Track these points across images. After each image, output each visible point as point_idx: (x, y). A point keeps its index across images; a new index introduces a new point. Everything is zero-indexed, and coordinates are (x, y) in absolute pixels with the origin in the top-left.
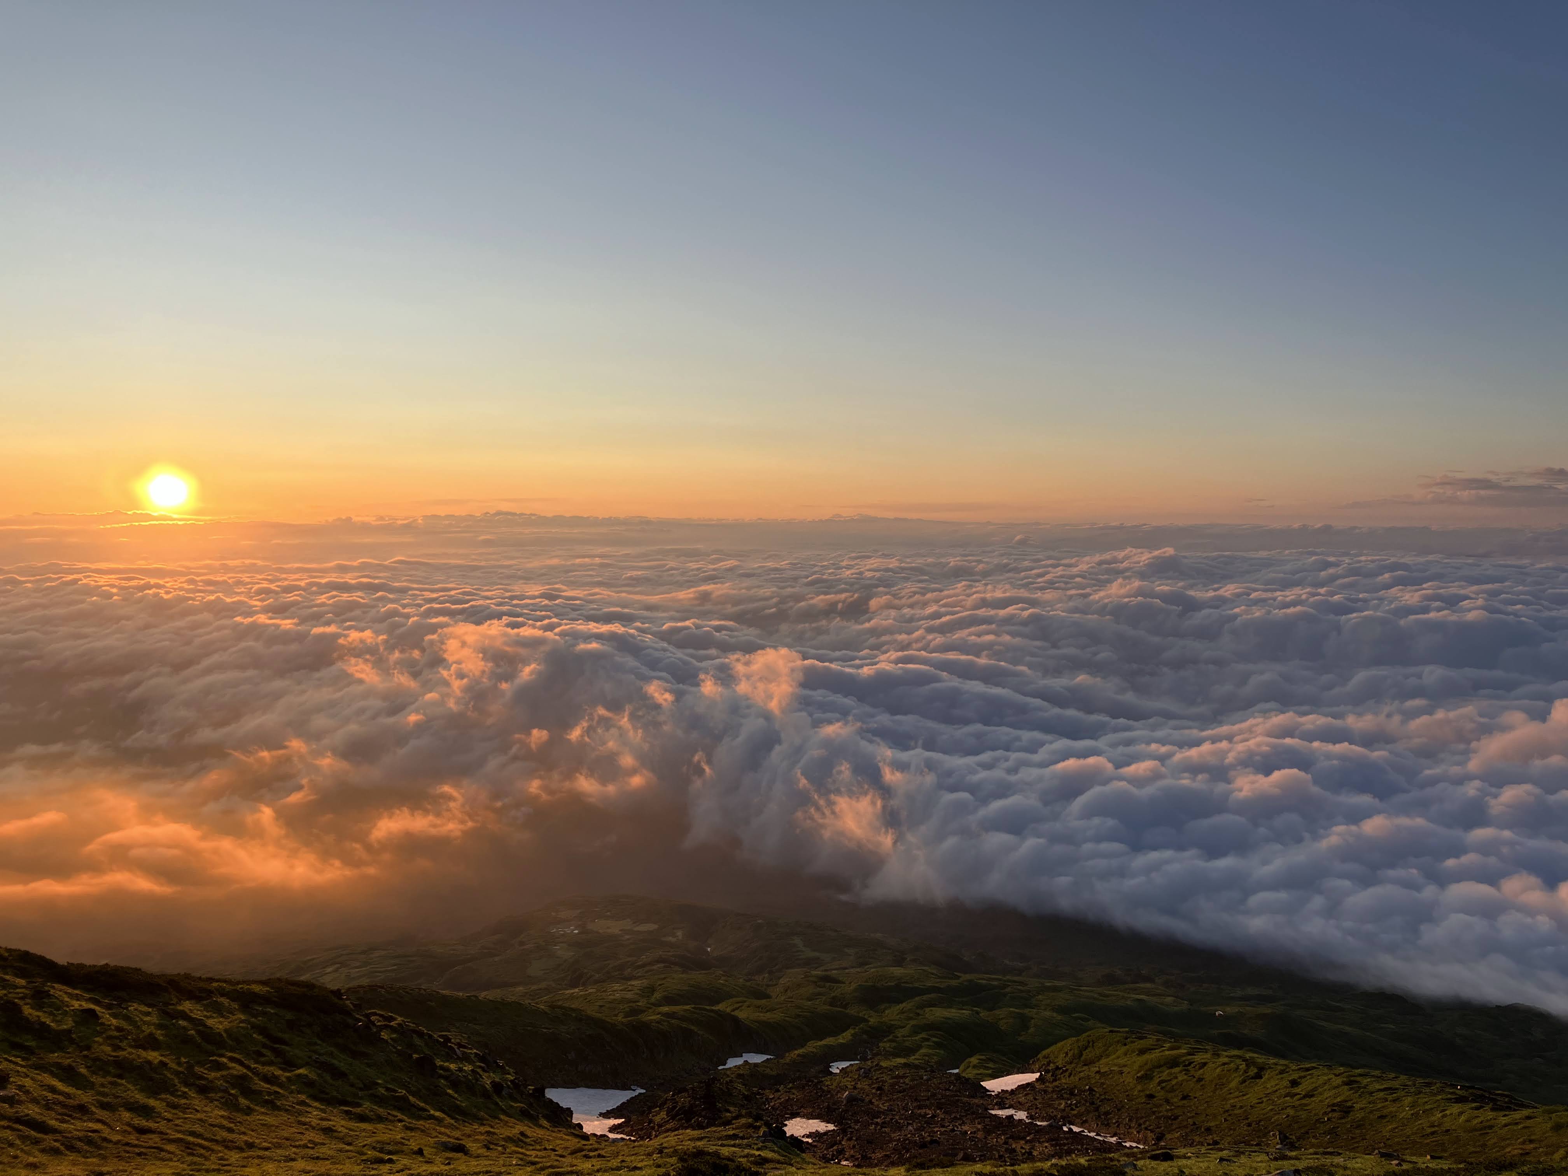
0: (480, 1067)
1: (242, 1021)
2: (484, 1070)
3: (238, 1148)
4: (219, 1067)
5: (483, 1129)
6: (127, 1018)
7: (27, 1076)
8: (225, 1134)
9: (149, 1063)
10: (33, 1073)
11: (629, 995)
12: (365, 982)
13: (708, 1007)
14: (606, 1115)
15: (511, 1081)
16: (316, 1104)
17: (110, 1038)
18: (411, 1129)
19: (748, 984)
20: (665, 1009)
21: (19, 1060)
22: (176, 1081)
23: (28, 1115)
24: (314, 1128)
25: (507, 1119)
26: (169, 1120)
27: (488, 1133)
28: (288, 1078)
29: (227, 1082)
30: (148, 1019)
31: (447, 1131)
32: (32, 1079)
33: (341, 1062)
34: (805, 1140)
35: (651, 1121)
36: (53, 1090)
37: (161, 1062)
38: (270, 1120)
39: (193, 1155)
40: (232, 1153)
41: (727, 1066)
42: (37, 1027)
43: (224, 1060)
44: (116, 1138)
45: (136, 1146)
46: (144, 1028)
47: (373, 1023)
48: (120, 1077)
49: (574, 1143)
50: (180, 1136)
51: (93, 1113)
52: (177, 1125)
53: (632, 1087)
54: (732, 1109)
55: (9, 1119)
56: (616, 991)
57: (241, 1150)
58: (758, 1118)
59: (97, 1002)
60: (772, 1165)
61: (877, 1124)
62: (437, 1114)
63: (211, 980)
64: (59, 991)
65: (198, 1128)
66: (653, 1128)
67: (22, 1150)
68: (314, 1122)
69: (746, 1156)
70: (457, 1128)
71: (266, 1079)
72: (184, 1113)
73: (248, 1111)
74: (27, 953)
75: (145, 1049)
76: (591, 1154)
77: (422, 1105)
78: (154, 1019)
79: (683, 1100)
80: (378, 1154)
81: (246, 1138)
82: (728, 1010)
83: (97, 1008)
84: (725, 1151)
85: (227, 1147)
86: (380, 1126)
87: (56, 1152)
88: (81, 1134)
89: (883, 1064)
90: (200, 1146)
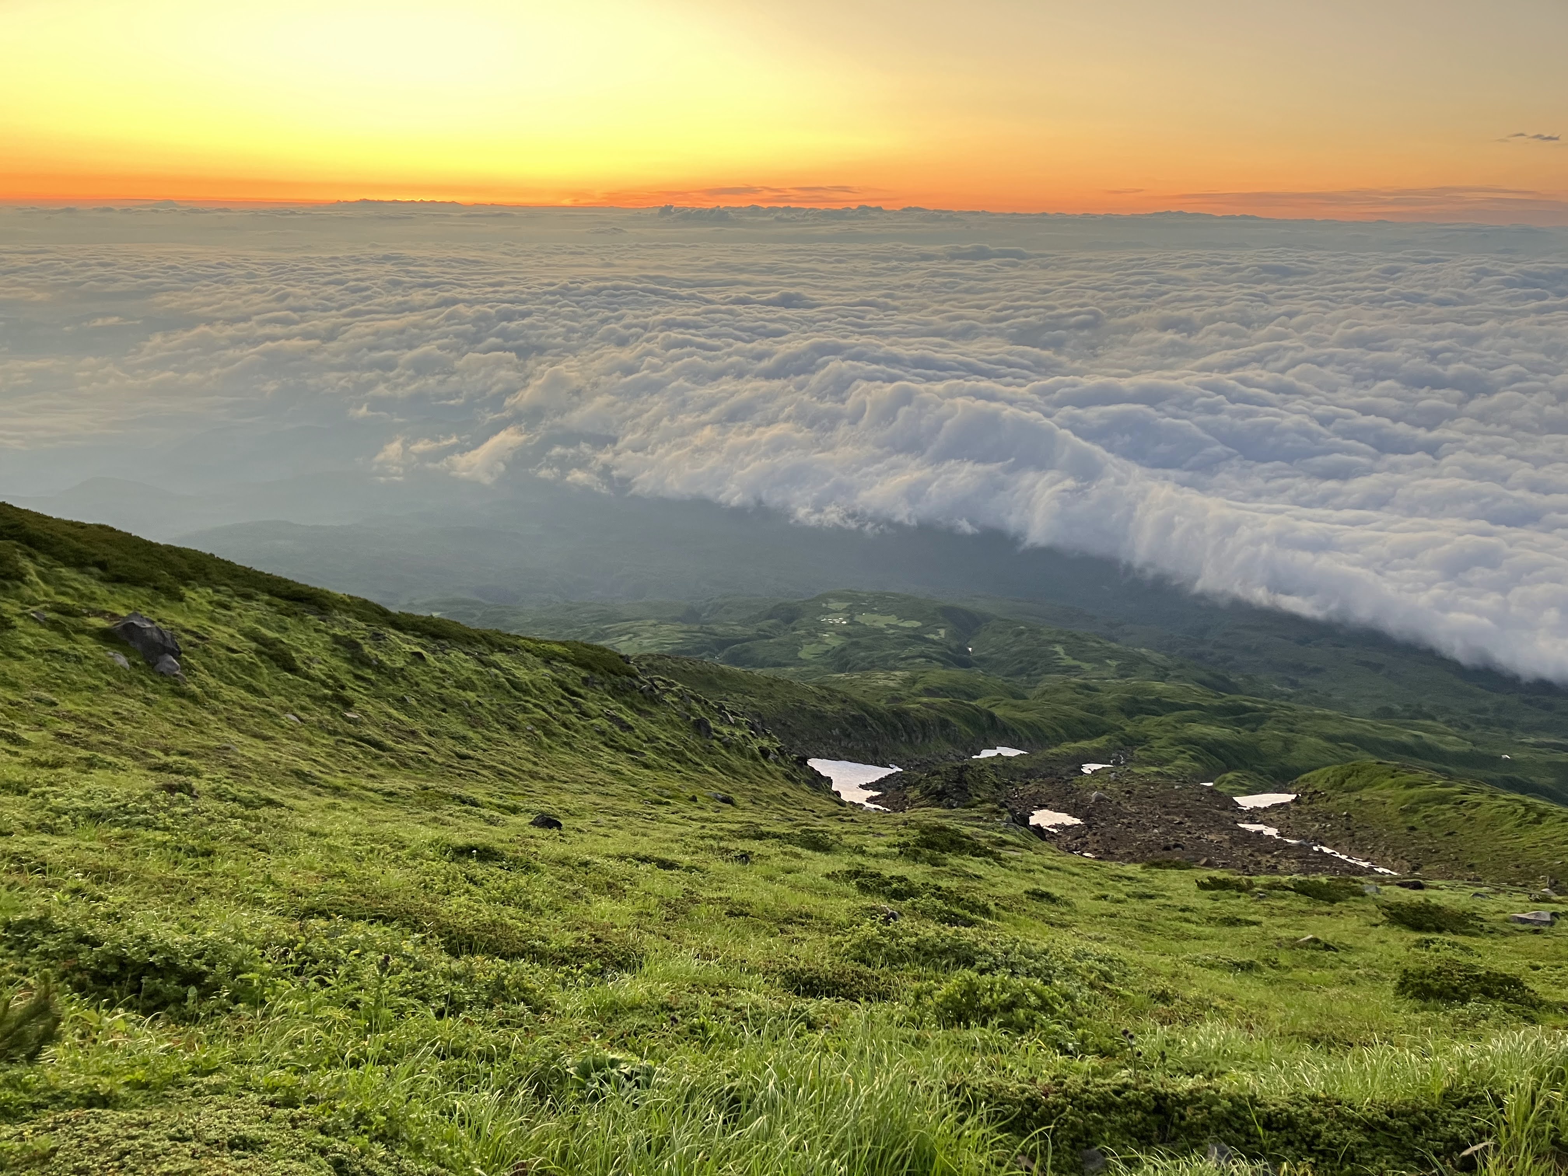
0: (750, 733)
1: (544, 675)
2: (753, 735)
3: (542, 779)
4: (525, 710)
5: (750, 786)
6: (449, 663)
7: (368, 703)
8: (531, 766)
9: (468, 701)
10: (373, 701)
11: (891, 684)
12: (654, 651)
13: (966, 702)
15: (778, 748)
16: (606, 749)
17: (434, 677)
18: (688, 780)
19: (1007, 684)
20: (925, 699)
21: (362, 690)
22: (490, 719)
23: (369, 735)
24: (604, 769)
25: (772, 780)
26: (485, 750)
27: (755, 790)
28: (583, 726)
29: (532, 724)
30: (465, 665)
31: (719, 785)
32: (373, 706)
33: (628, 717)
34: (1050, 830)
35: (905, 797)
36: (390, 716)
37: (477, 701)
38: (567, 759)
39: (504, 780)
40: (537, 782)
42: (375, 662)
43: (530, 706)
44: (440, 760)
45: (457, 768)
46: (463, 672)
47: (656, 687)
48: (444, 710)
49: (832, 807)
50: (492, 763)
51: (421, 738)
52: (490, 755)
53: (890, 765)
54: (982, 794)
55: (354, 737)
56: (879, 679)
57: (545, 781)
58: (1004, 805)
59: (424, 647)
61: (1123, 823)
62: (711, 769)
63: (518, 637)
64: (393, 636)
65: (508, 759)
66: (907, 803)
67: (365, 763)
68: (605, 765)
70: (728, 783)
71: (564, 724)
72: (497, 745)
73: (550, 750)
74: (366, 601)
75: (464, 690)
76: (848, 818)
77: (698, 760)
78: (471, 665)
79: (936, 782)
80: (657, 796)
81: (547, 771)
82: (985, 706)
83: (424, 652)
85: (532, 777)
86: (661, 773)
87: (392, 767)
88: (412, 754)
89: (1136, 770)
90: (511, 774)
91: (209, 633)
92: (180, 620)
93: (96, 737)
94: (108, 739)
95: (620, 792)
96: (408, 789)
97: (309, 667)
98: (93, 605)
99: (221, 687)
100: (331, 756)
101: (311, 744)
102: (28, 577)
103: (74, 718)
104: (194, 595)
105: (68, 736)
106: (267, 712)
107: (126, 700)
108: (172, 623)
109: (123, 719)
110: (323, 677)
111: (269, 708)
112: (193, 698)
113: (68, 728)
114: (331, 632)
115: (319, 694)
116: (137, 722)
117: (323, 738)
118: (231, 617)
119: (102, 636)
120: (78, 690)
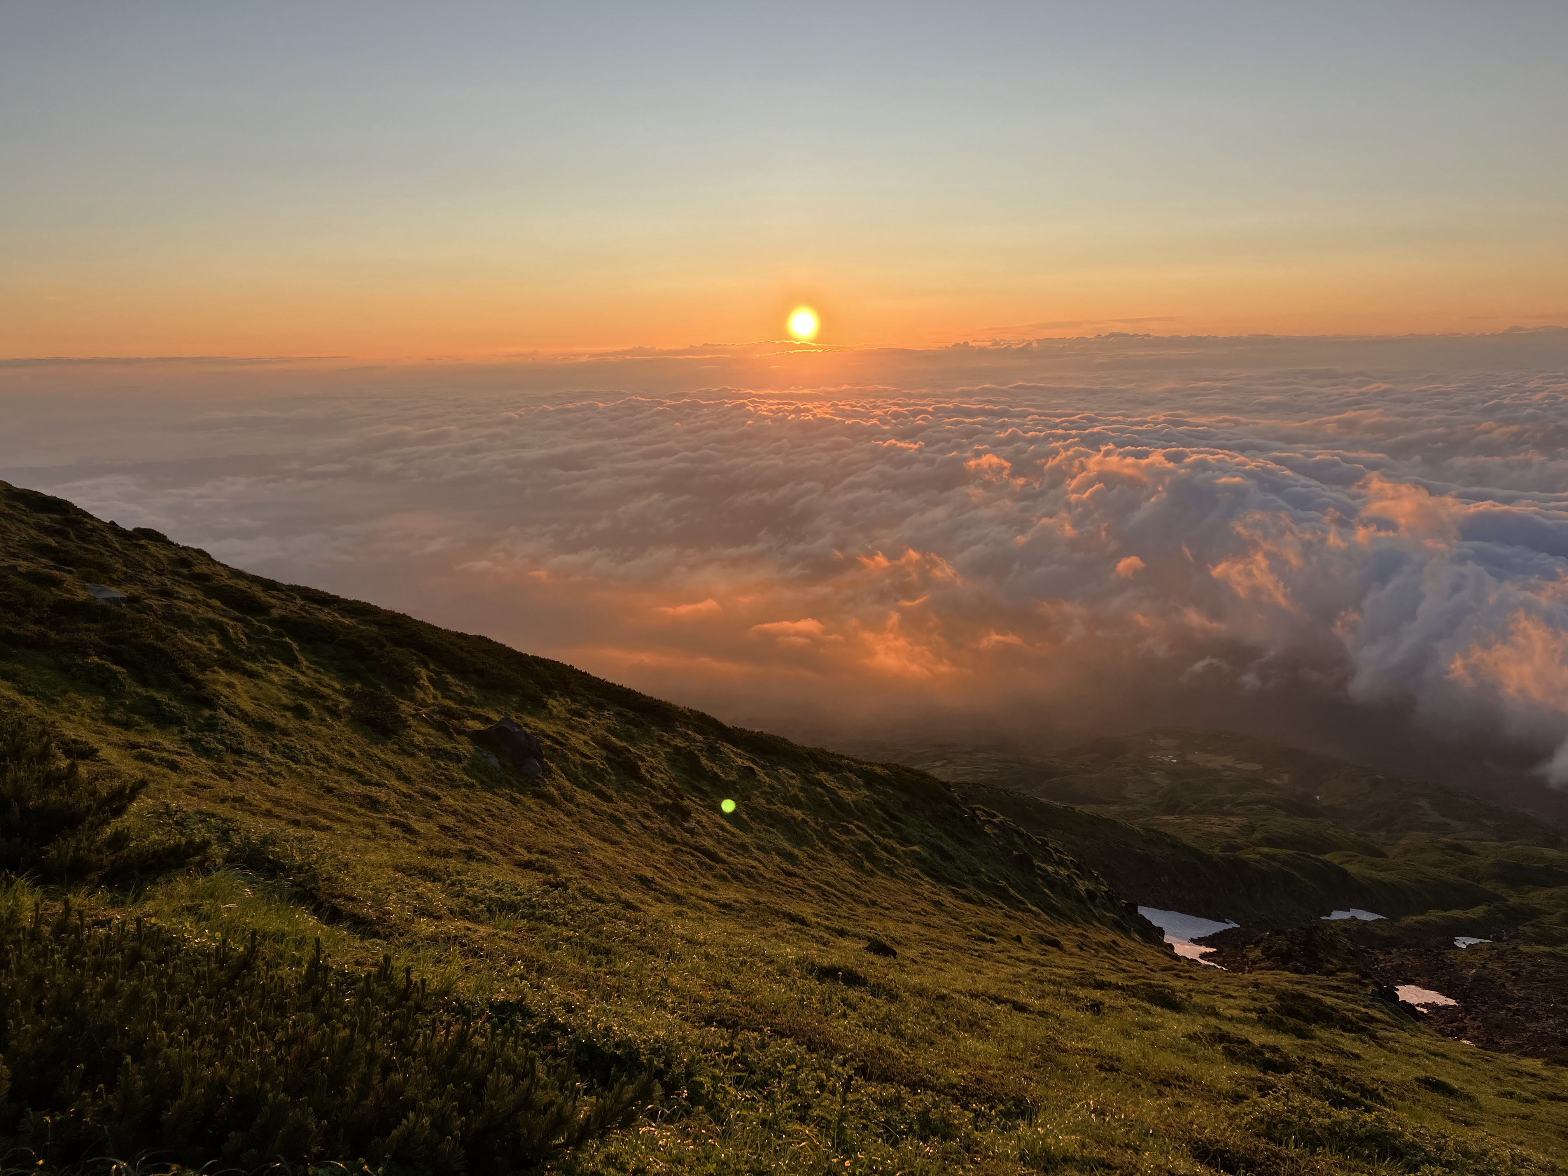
0: (1075, 874)
1: (866, 797)
2: (1078, 876)
3: (863, 903)
4: (848, 832)
5: (1075, 930)
6: (777, 779)
7: (703, 814)
8: (853, 889)
9: (794, 818)
11: (1227, 831)
12: (969, 779)
13: (1313, 856)
14: (1198, 941)
15: (1105, 892)
16: (927, 879)
17: (764, 792)
18: (1011, 918)
19: (1362, 839)
20: (1266, 850)
21: (698, 800)
22: (815, 837)
23: (704, 845)
24: (925, 899)
25: (1100, 926)
26: (810, 869)
27: (1082, 935)
28: (904, 852)
29: (855, 846)
30: (793, 781)
31: (1043, 926)
32: (707, 817)
33: (949, 846)
34: (1419, 1009)
35: (1244, 956)
36: (722, 828)
37: (803, 819)
38: (889, 884)
39: (828, 901)
40: (859, 906)
41: (1332, 918)
42: (711, 775)
43: (852, 827)
44: (769, 875)
45: (784, 885)
46: (790, 789)
47: (978, 817)
48: (772, 826)
49: (1166, 961)
50: (818, 883)
51: (752, 852)
52: (815, 874)
53: (1226, 920)
54: (1335, 961)
55: (691, 847)
56: (1214, 824)
57: (867, 905)
58: (1366, 976)
59: (754, 762)
60: (1381, 1025)
61: (1509, 1009)
62: (1034, 909)
63: (842, 757)
64: (727, 749)
65: (831, 880)
66: (1247, 963)
67: (700, 873)
68: (926, 894)
69: (1352, 1010)
70: (1053, 925)
71: (885, 848)
72: (821, 865)
73: (872, 874)
74: (703, 715)
75: (791, 807)
76: (1182, 974)
77: (1021, 898)
78: (797, 782)
79: (1281, 942)
80: (981, 933)
81: (869, 896)
82: (1336, 862)
83: (755, 767)
84: (1328, 1001)
85: (854, 900)
86: (983, 909)
87: (724, 878)
88: (743, 868)
89: (1524, 949)
90: (834, 895)
91: (567, 739)
92: (542, 725)
93: (471, 832)
94: (480, 833)
95: (941, 924)
96: (741, 903)
97: (652, 776)
98: (472, 709)
99: (575, 791)
100: (671, 864)
101: (652, 851)
102: (422, 682)
103: (455, 813)
104: (555, 703)
105: (450, 828)
106: (615, 817)
107: (496, 798)
108: (536, 728)
109: (493, 816)
110: (665, 787)
111: (617, 813)
112: (550, 799)
113: (449, 821)
114: (673, 743)
115: (661, 802)
116: (505, 820)
117: (663, 845)
118: (586, 725)
119: (477, 737)
120: (458, 787)
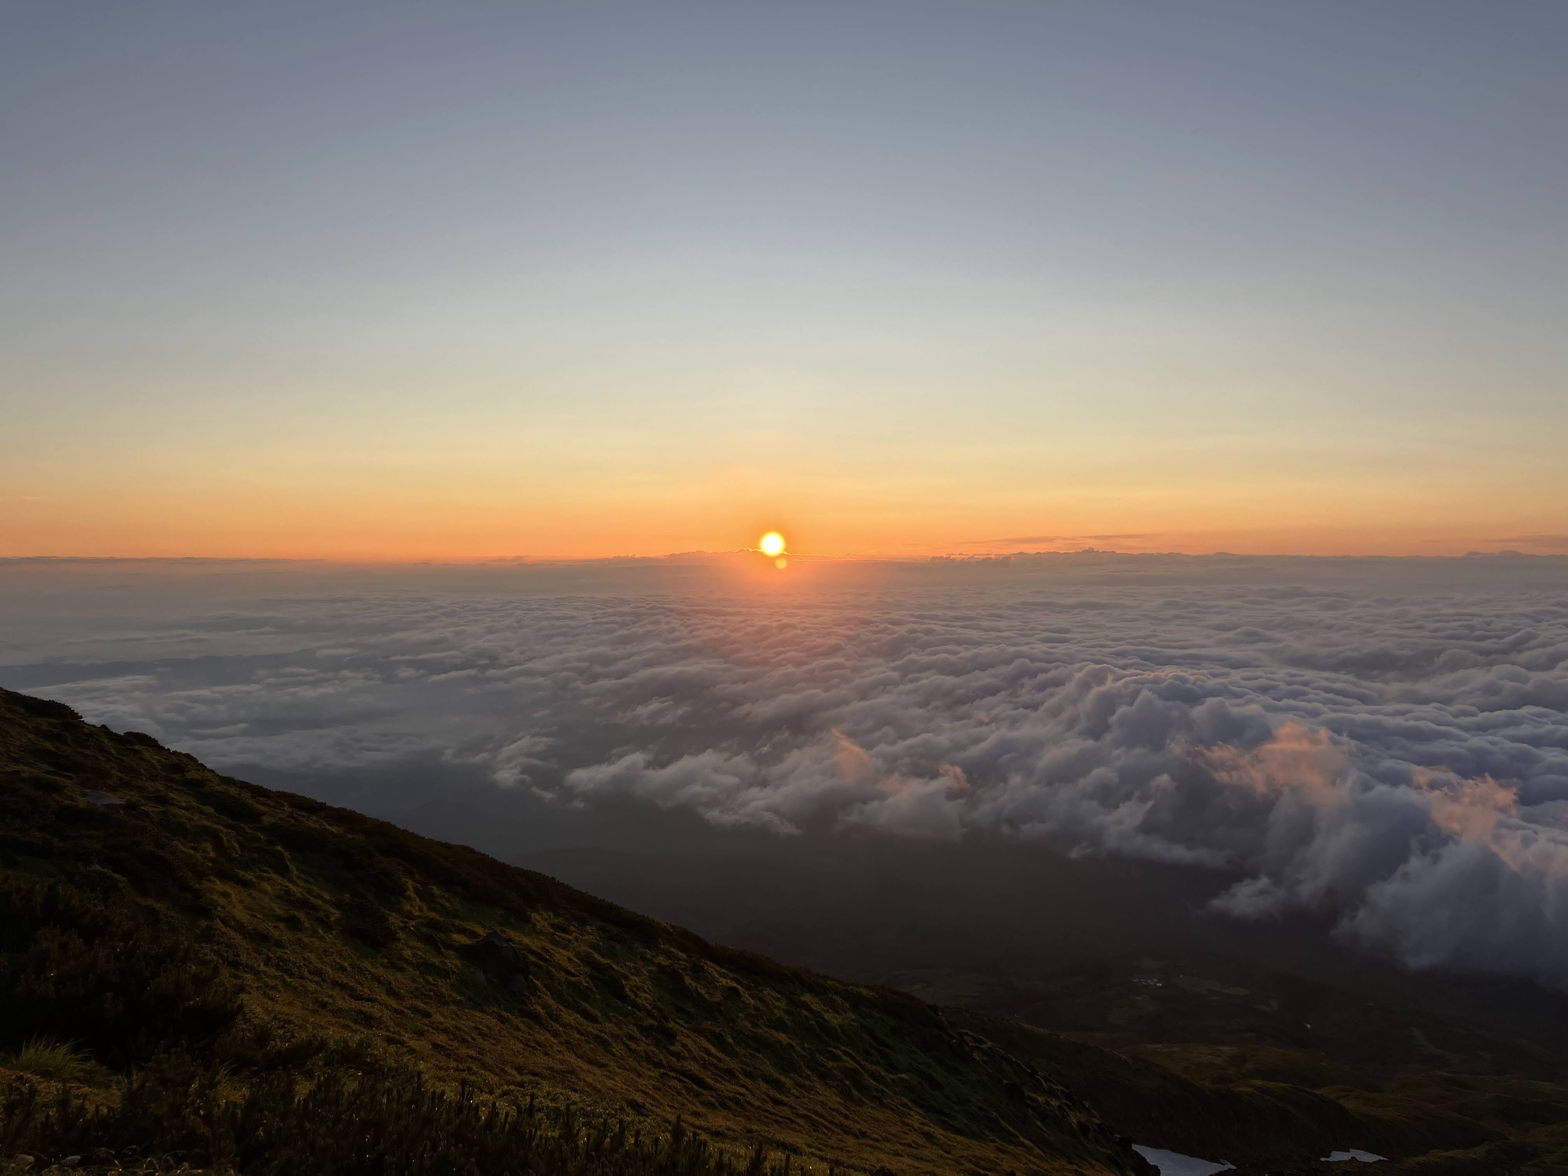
0: (1067, 1105)
1: (852, 1020)
2: (1069, 1107)
3: (852, 1133)
4: (835, 1058)
5: (1069, 1166)
6: (762, 1000)
7: (688, 1037)
8: (842, 1120)
9: (780, 1042)
10: (693, 1035)
11: (1218, 1061)
13: (1308, 1090)
15: (1097, 1125)
16: (916, 1108)
17: (750, 1015)
18: (1003, 1152)
19: (1357, 1072)
20: (1259, 1082)
21: (683, 1023)
22: (802, 1063)
23: (690, 1070)
24: (916, 1130)
25: (1094, 1162)
26: (797, 1097)
28: (893, 1080)
29: (842, 1073)
30: (777, 1003)
31: (1036, 1160)
32: (693, 1040)
33: (938, 1074)
36: (709, 1053)
37: (789, 1044)
38: (879, 1115)
39: (818, 1131)
40: (849, 1138)
41: (1331, 1159)
42: (695, 995)
43: (839, 1052)
44: (757, 1103)
45: (772, 1113)
46: (776, 1011)
47: (966, 1043)
48: (758, 1051)
50: (805, 1112)
51: (738, 1078)
52: (804, 1103)
53: (1222, 1161)
55: (677, 1071)
56: (1203, 1054)
57: (855, 1136)
59: (739, 982)
62: (1027, 1142)
63: (826, 978)
64: (711, 968)
65: (819, 1108)
67: (687, 1100)
68: (917, 1125)
70: (1046, 1161)
71: (873, 1076)
72: (809, 1093)
73: (860, 1103)
74: (687, 932)
75: (776, 1030)
77: (1012, 1130)
78: (782, 1004)
80: (973, 1166)
81: (859, 1126)
82: (1332, 1097)
83: (739, 987)
85: (845, 1132)
86: (974, 1142)
87: (711, 1106)
88: (731, 1095)
90: (824, 1125)
91: (551, 955)
92: (526, 940)
93: (463, 1050)
95: (933, 1157)
97: (636, 995)
98: (457, 922)
99: (561, 1010)
100: (659, 1089)
101: (639, 1075)
102: (409, 893)
103: (445, 1031)
104: (538, 918)
106: (601, 1038)
107: (485, 1016)
108: (520, 943)
109: (482, 1034)
110: (649, 1007)
111: (603, 1035)
112: (537, 1019)
113: (442, 1039)
114: (657, 961)
115: (646, 1023)
116: (495, 1039)
117: (649, 1069)
118: (570, 941)
119: (464, 952)
120: (446, 1004)
